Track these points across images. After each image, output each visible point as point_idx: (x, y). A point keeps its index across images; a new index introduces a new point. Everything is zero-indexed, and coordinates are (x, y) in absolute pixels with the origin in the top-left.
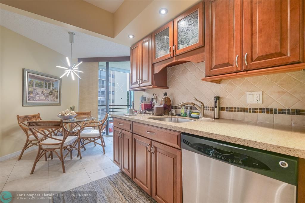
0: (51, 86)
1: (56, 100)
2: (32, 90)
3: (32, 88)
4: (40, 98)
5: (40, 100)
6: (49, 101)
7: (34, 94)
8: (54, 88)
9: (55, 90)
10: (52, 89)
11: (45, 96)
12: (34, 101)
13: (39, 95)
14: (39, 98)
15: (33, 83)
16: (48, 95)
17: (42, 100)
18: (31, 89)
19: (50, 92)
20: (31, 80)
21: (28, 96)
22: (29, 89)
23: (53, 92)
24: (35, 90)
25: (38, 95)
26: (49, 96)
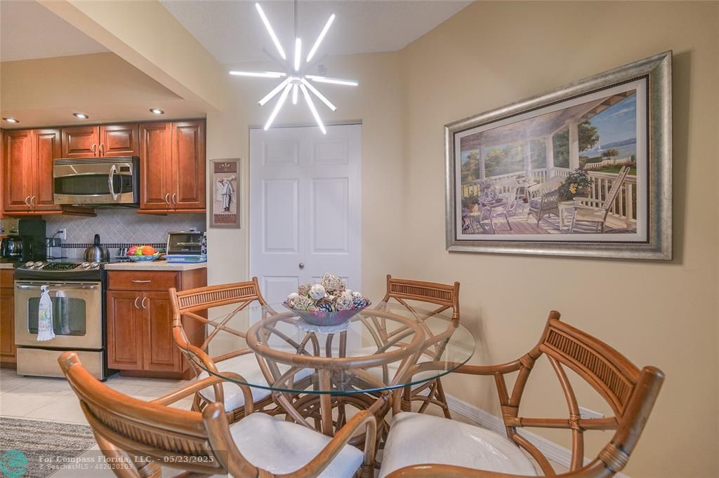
0: (574, 146)
1: (621, 225)
2: (475, 190)
3: (475, 184)
4: (511, 220)
5: (510, 228)
6: (567, 232)
7: (484, 205)
8: (594, 150)
9: (605, 162)
10: (584, 161)
11: (533, 205)
12: (485, 232)
13: (504, 205)
14: (503, 220)
15: (478, 165)
16: (552, 199)
17: (521, 228)
18: (471, 188)
19: (571, 180)
20: (469, 157)
21: (463, 218)
22: (466, 190)
23: (591, 175)
24: (488, 188)
25: (500, 210)
26: (562, 206)
